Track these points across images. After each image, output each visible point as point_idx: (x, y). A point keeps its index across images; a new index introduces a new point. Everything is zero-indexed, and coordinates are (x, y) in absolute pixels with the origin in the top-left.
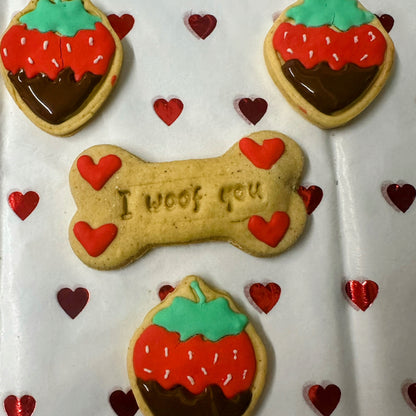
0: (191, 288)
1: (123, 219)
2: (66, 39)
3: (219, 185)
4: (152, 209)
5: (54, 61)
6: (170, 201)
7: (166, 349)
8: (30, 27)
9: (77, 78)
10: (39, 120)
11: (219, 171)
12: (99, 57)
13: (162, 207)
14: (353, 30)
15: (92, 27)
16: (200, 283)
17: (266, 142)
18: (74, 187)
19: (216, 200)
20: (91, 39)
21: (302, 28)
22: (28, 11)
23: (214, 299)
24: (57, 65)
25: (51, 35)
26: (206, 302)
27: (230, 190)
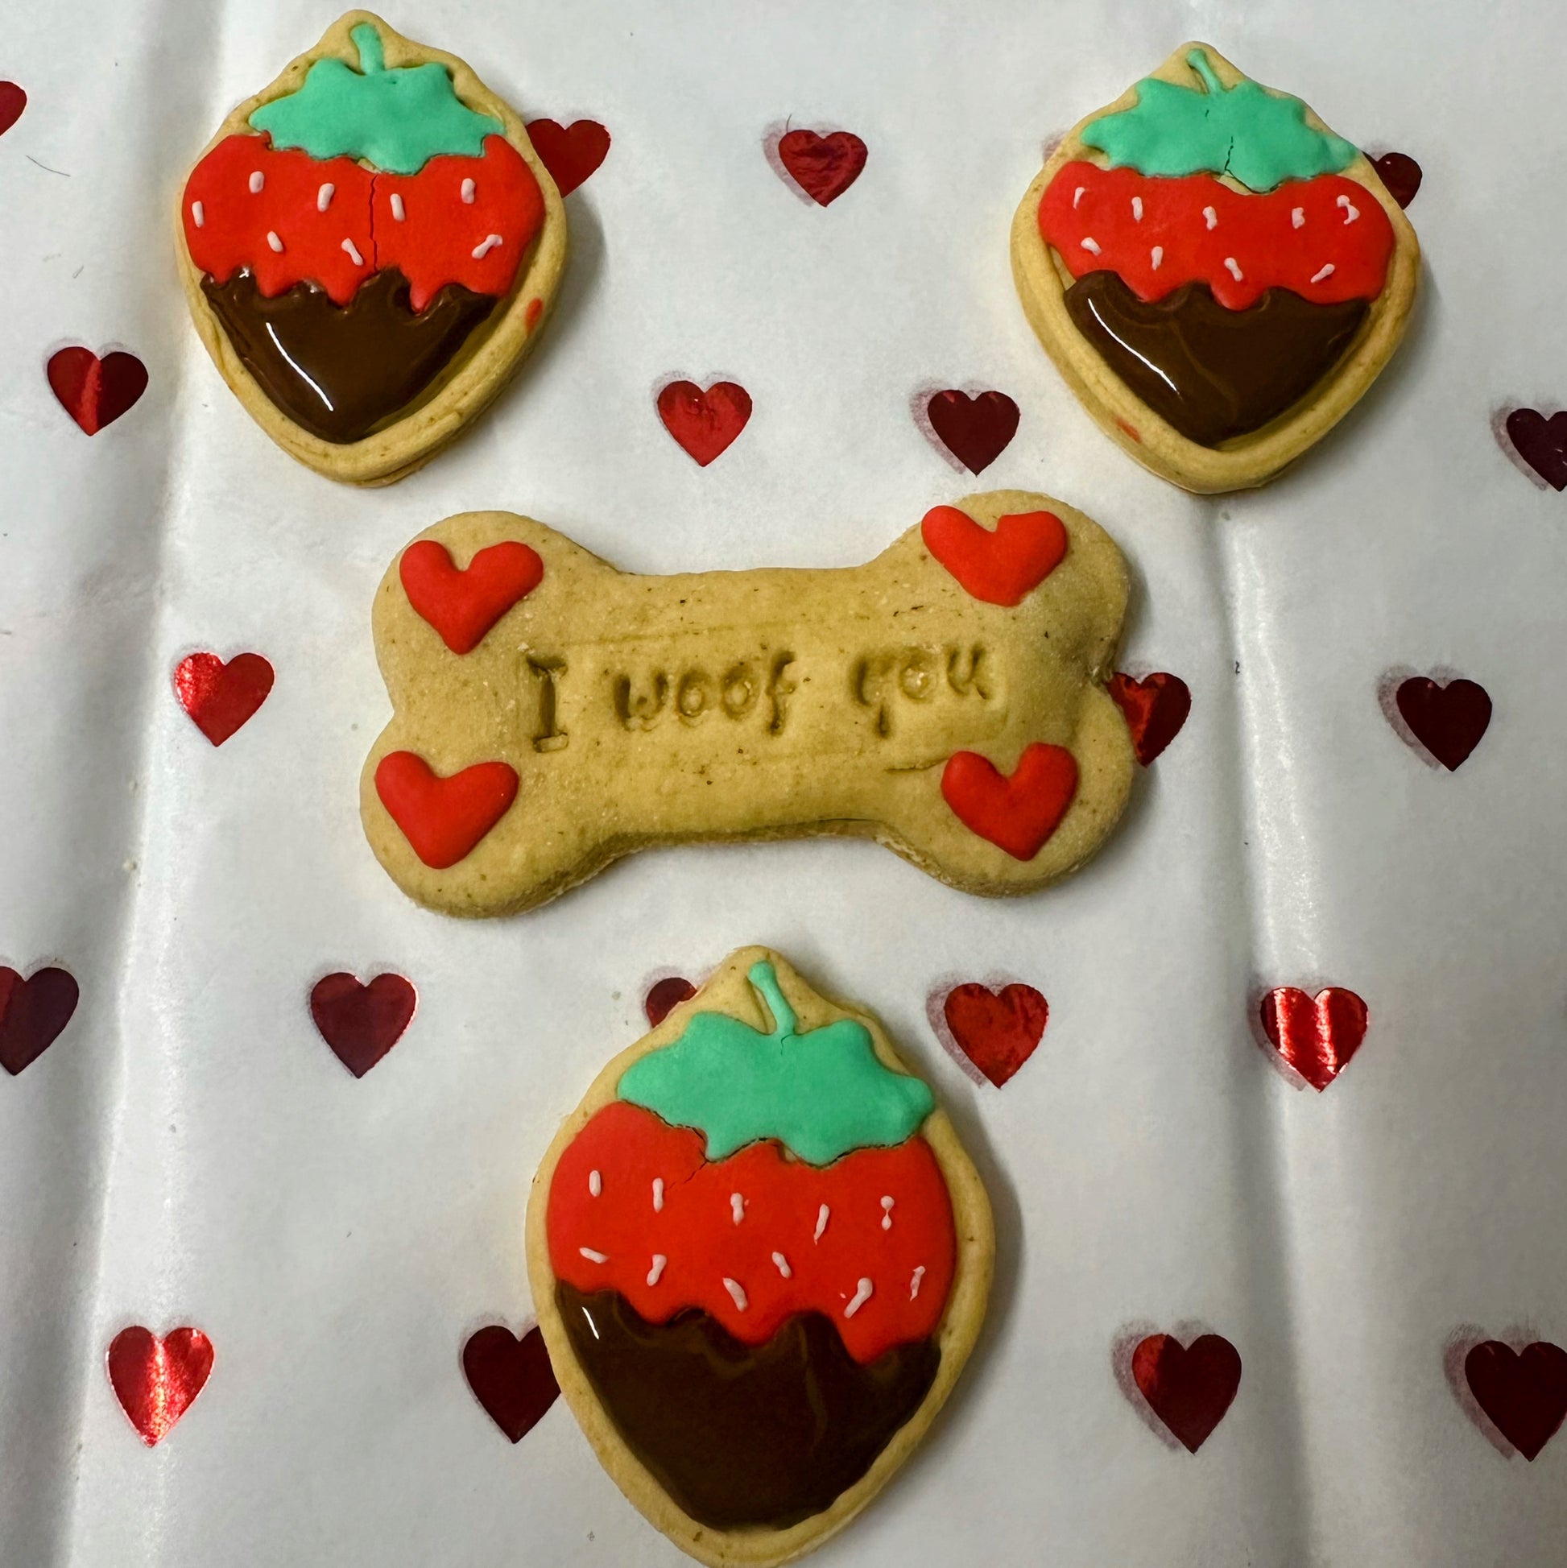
0: (749, 985)
1: (539, 750)
2: (392, 182)
3: (853, 651)
4: (635, 722)
5: (347, 245)
6: (693, 699)
7: (657, 1186)
8: (280, 143)
9: (418, 302)
10: (290, 427)
11: (854, 606)
12: (491, 239)
13: (667, 717)
14: (1288, 191)
15: (474, 149)
16: (782, 972)
17: (1006, 521)
18: (386, 639)
19: (840, 696)
20: (467, 186)
21: (1129, 178)
22: (280, 94)
23: (825, 1024)
24: (357, 259)
25: (346, 167)
26: (795, 1032)
27: (886, 668)
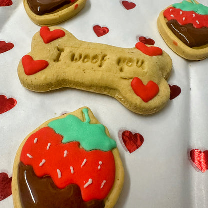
0: (83, 113)
1: (55, 62)
3: (119, 56)
6: (86, 60)
7: (49, 145)
13: (80, 62)
19: (115, 63)
23: (96, 124)
26: (90, 123)
27: (124, 62)
